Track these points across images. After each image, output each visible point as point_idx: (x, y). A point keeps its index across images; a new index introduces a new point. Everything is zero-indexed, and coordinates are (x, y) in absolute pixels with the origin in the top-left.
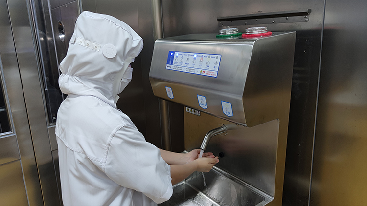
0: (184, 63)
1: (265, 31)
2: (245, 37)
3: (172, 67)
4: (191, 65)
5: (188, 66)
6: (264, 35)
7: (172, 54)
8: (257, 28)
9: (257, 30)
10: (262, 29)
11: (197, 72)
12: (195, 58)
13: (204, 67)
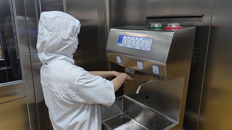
0: (129, 43)
1: (178, 26)
2: (167, 29)
3: (121, 45)
4: (133, 44)
5: (132, 44)
6: (179, 28)
7: (121, 37)
8: (174, 24)
9: (174, 25)
10: (177, 25)
11: (138, 48)
12: (136, 40)
13: (142, 45)
